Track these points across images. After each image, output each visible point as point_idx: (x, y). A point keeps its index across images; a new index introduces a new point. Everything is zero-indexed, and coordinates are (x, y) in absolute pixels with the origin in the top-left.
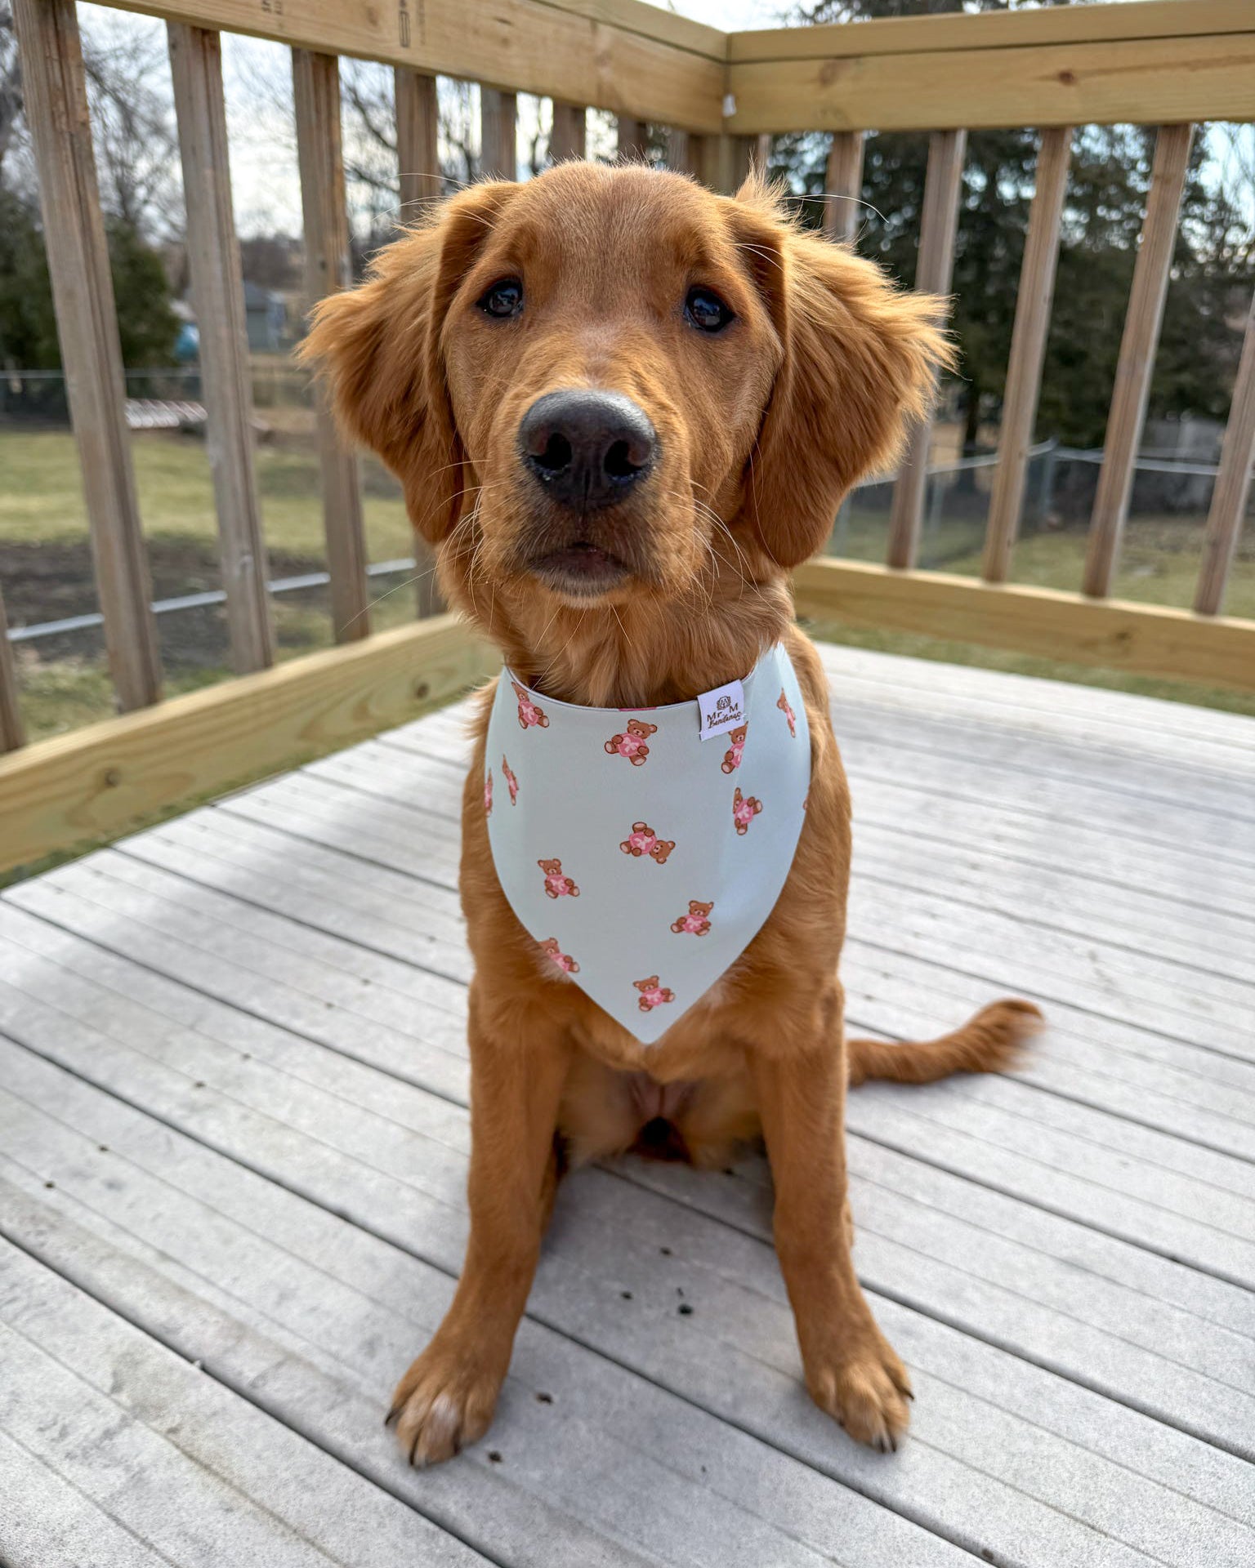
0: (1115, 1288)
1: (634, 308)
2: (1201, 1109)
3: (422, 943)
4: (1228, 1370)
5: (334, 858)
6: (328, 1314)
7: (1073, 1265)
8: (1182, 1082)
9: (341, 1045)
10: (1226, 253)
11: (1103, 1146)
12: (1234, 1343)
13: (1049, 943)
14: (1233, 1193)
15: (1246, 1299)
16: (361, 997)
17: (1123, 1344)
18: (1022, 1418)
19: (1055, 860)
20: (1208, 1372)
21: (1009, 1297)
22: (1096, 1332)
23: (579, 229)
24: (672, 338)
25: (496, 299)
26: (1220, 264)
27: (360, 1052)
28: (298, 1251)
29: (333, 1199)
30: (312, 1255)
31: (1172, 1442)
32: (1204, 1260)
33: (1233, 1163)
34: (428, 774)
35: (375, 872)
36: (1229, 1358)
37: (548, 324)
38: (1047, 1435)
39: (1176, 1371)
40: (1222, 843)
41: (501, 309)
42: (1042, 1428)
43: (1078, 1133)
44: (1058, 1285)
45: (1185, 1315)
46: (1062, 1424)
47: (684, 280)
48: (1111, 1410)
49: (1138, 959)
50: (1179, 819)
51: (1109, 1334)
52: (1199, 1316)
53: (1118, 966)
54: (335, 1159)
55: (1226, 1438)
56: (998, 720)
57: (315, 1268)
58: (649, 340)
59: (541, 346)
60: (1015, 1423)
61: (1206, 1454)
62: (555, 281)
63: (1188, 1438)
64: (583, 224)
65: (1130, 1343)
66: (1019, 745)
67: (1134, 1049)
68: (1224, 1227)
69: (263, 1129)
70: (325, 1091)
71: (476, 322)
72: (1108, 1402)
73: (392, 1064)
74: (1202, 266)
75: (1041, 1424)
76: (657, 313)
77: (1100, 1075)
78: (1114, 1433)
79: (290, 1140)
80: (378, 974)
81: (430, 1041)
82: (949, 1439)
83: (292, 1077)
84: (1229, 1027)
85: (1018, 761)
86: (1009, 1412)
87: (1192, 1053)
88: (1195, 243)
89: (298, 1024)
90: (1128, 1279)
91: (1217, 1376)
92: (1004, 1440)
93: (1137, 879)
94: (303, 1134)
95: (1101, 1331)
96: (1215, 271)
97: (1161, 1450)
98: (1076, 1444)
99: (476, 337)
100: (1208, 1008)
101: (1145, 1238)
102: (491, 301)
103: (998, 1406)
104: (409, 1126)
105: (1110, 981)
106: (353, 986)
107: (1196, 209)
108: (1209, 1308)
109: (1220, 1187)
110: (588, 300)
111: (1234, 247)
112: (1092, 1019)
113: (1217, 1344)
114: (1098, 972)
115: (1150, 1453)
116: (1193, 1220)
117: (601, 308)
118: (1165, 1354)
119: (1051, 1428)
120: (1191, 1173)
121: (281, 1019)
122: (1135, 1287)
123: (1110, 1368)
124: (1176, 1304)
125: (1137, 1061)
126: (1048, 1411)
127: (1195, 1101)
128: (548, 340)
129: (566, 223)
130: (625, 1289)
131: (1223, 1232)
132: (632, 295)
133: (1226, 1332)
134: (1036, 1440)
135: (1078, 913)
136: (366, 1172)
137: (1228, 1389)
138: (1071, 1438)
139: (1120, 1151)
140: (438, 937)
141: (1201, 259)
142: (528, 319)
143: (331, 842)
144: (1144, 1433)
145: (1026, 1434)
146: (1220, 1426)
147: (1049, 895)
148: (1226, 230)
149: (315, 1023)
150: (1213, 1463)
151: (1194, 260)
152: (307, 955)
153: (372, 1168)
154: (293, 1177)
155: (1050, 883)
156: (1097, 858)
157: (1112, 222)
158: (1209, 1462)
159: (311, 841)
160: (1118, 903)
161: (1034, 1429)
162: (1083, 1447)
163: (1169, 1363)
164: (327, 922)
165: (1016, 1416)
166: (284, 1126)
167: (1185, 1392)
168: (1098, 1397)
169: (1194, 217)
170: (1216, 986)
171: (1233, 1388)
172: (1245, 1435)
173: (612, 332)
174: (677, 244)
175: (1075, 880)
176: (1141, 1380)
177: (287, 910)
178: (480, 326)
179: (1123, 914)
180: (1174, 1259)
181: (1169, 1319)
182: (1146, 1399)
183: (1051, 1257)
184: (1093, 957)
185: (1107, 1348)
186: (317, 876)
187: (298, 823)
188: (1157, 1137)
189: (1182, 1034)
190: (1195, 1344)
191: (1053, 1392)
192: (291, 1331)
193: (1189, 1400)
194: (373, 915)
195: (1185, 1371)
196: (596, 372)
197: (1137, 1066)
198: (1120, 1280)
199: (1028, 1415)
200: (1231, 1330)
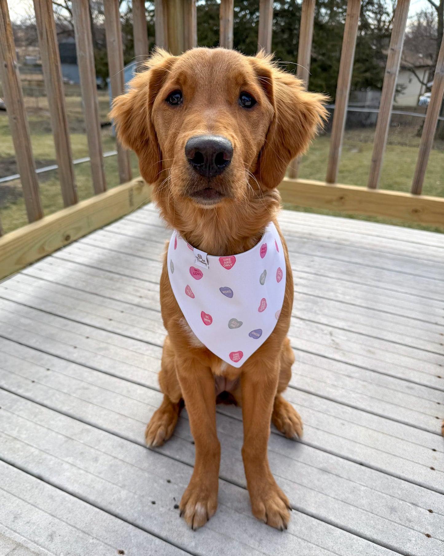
0: (340, 479)
1: (222, 102)
2: (371, 397)
3: (71, 349)
4: (380, 510)
5: (35, 312)
6: (34, 523)
7: (324, 471)
8: (364, 386)
9: (38, 400)
10: (382, 24)
11: (335, 417)
12: (383, 498)
13: (315, 329)
14: (383, 433)
15: (387, 479)
16: (46, 376)
17: (343, 503)
18: (305, 540)
19: (317, 292)
20: (374, 512)
21: (300, 487)
22: (333, 499)
23: (201, 73)
24: (235, 112)
25: (172, 98)
26: (379, 29)
27: (46, 402)
28: (21, 496)
29: (36, 471)
30: (27, 498)
31: (360, 543)
32: (372, 464)
33: (383, 420)
34: (74, 270)
35: (53, 317)
36: (381, 505)
37: (193, 109)
38: (314, 546)
39: (362, 512)
40: (379, 281)
41: (175, 102)
42: (312, 543)
43: (326, 412)
44: (318, 480)
45: (366, 488)
46: (320, 540)
47: (239, 91)
48: (338, 532)
49: (348, 333)
50: (363, 271)
51: (337, 499)
52: (370, 488)
53: (341, 337)
54: (37, 452)
55: (380, 539)
56: (297, 232)
57: (29, 503)
58: (228, 114)
59: (191, 117)
60: (303, 543)
61: (373, 547)
62: (194, 93)
63: (366, 541)
64: (203, 72)
65: (345, 502)
66: (304, 243)
67: (346, 374)
68: (380, 448)
69: (6, 441)
70: (32, 422)
71: (165, 106)
72: (337, 529)
73: (59, 407)
74: (372, 30)
75: (312, 542)
76: (229, 103)
77: (334, 386)
78: (339, 543)
79: (18, 445)
80: (53, 365)
81: (74, 395)
82: (278, 552)
83: (18, 416)
84: (382, 361)
85: (304, 250)
86: (300, 538)
87: (368, 373)
88: (370, 21)
89: (20, 392)
90: (344, 475)
91: (376, 513)
92: (298, 550)
93: (347, 298)
94: (23, 442)
95: (334, 498)
96: (378, 31)
97: (356, 548)
98: (325, 549)
99: (166, 112)
100: (373, 353)
101: (351, 456)
102: (171, 98)
103: (296, 536)
104: (66, 435)
105: (337, 344)
106: (43, 371)
107: (370, 7)
108: (374, 484)
109: (378, 431)
110: (206, 100)
111: (384, 22)
112: (330, 361)
113: (377, 499)
114: (333, 340)
115: (352, 549)
116: (368, 446)
117: (211, 102)
118: (357, 506)
119: (315, 543)
120: (368, 426)
121: (13, 390)
122: (347, 478)
123: (338, 514)
124: (362, 483)
125: (348, 379)
126: (314, 536)
127: (369, 394)
128: (193, 116)
129: (197, 71)
130: (153, 500)
131: (379, 450)
132: (221, 98)
133: (380, 493)
134: (310, 549)
135: (326, 315)
136: (49, 457)
137: (381, 518)
138: (323, 546)
139: (341, 419)
140: (77, 346)
141: (372, 27)
142: (185, 107)
143: (33, 306)
144: (349, 541)
145: (306, 547)
146: (378, 534)
147: (315, 308)
148: (381, 15)
149: (27, 390)
150: (375, 551)
151: (370, 28)
152: (24, 359)
153: (51, 455)
154: (19, 463)
155: (315, 303)
156: (333, 290)
157: (339, 13)
158: (374, 551)
159: (25, 305)
160: (340, 310)
161: (310, 544)
162: (327, 550)
163: (359, 509)
164: (32, 343)
165: (303, 539)
166: (15, 439)
167: (365, 522)
168: (333, 527)
169: (369, 10)
170: (376, 343)
171: (382, 517)
172: (386, 538)
173: (215, 112)
174: (236, 79)
175: (324, 300)
176: (349, 518)
177: (15, 339)
178: (167, 108)
179: (342, 314)
180: (361, 464)
181: (359, 490)
182: (350, 526)
183: (316, 468)
184: (331, 334)
185: (336, 506)
186: (28, 321)
187: (20, 297)
188: (355, 411)
189: (364, 365)
190: (369, 500)
191: (317, 527)
192: (19, 533)
193: (367, 525)
194: (51, 338)
195: (365, 512)
196: (211, 128)
197: (348, 381)
198: (341, 476)
199: (308, 539)
200: (382, 493)
